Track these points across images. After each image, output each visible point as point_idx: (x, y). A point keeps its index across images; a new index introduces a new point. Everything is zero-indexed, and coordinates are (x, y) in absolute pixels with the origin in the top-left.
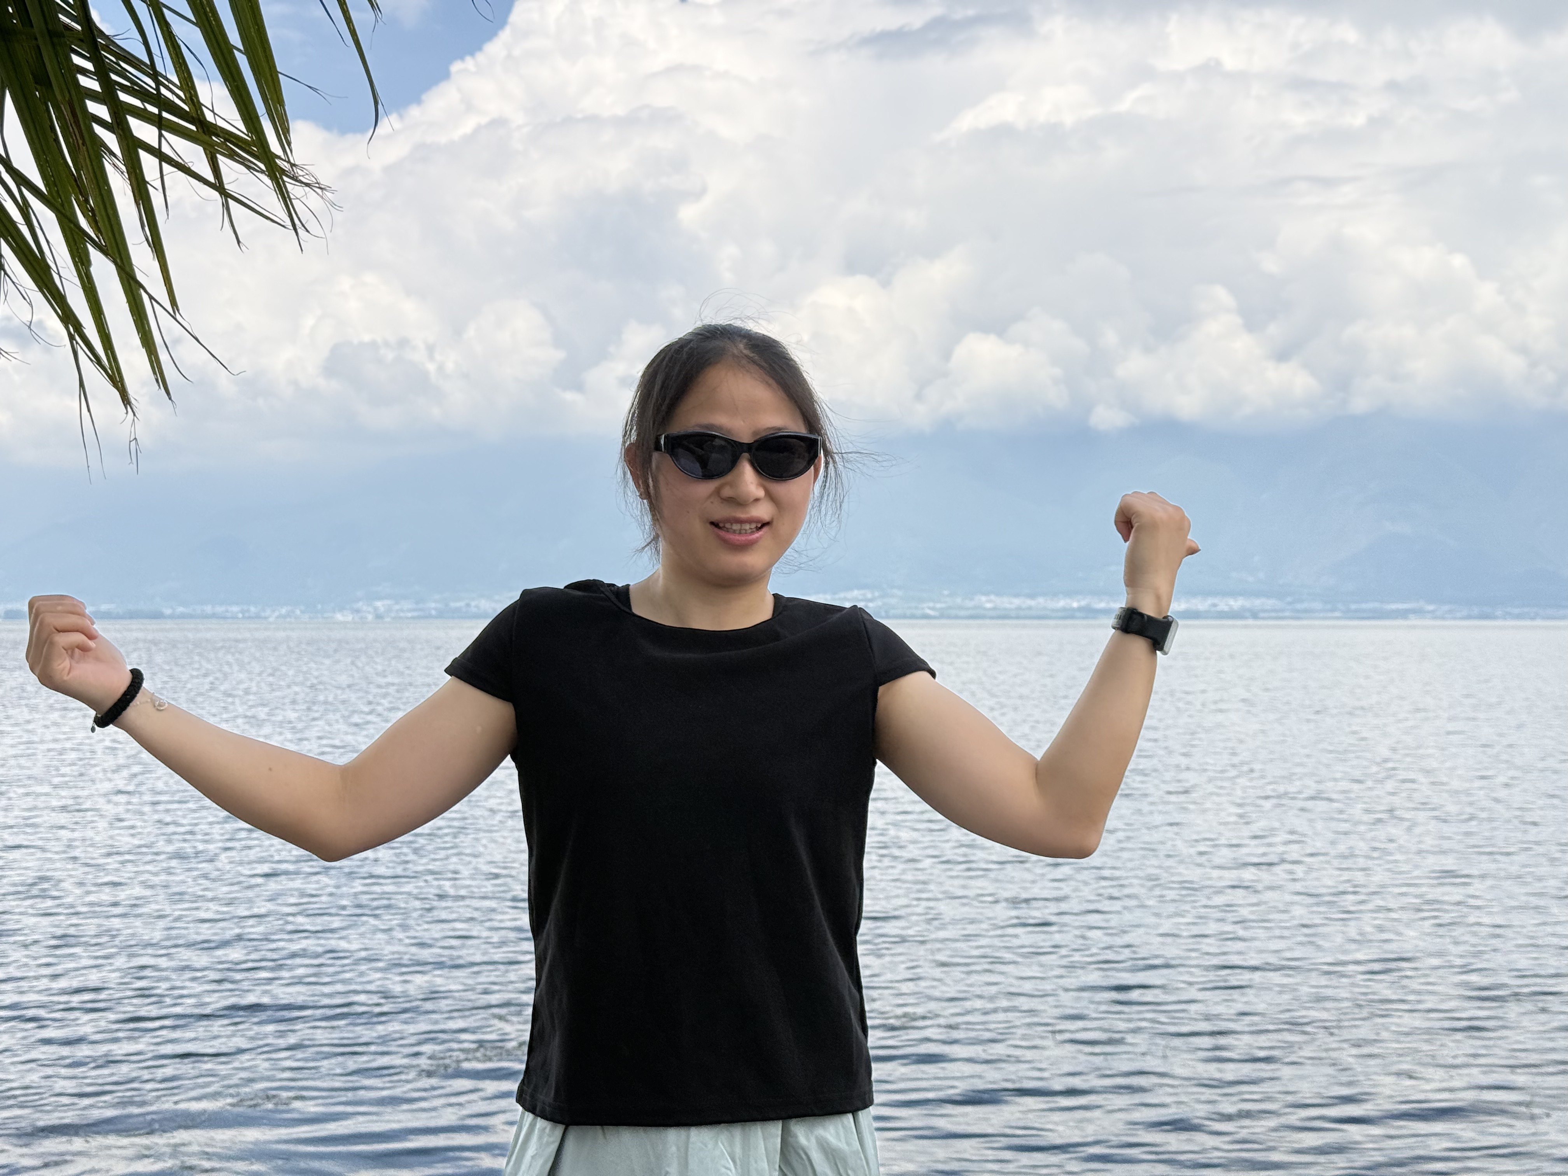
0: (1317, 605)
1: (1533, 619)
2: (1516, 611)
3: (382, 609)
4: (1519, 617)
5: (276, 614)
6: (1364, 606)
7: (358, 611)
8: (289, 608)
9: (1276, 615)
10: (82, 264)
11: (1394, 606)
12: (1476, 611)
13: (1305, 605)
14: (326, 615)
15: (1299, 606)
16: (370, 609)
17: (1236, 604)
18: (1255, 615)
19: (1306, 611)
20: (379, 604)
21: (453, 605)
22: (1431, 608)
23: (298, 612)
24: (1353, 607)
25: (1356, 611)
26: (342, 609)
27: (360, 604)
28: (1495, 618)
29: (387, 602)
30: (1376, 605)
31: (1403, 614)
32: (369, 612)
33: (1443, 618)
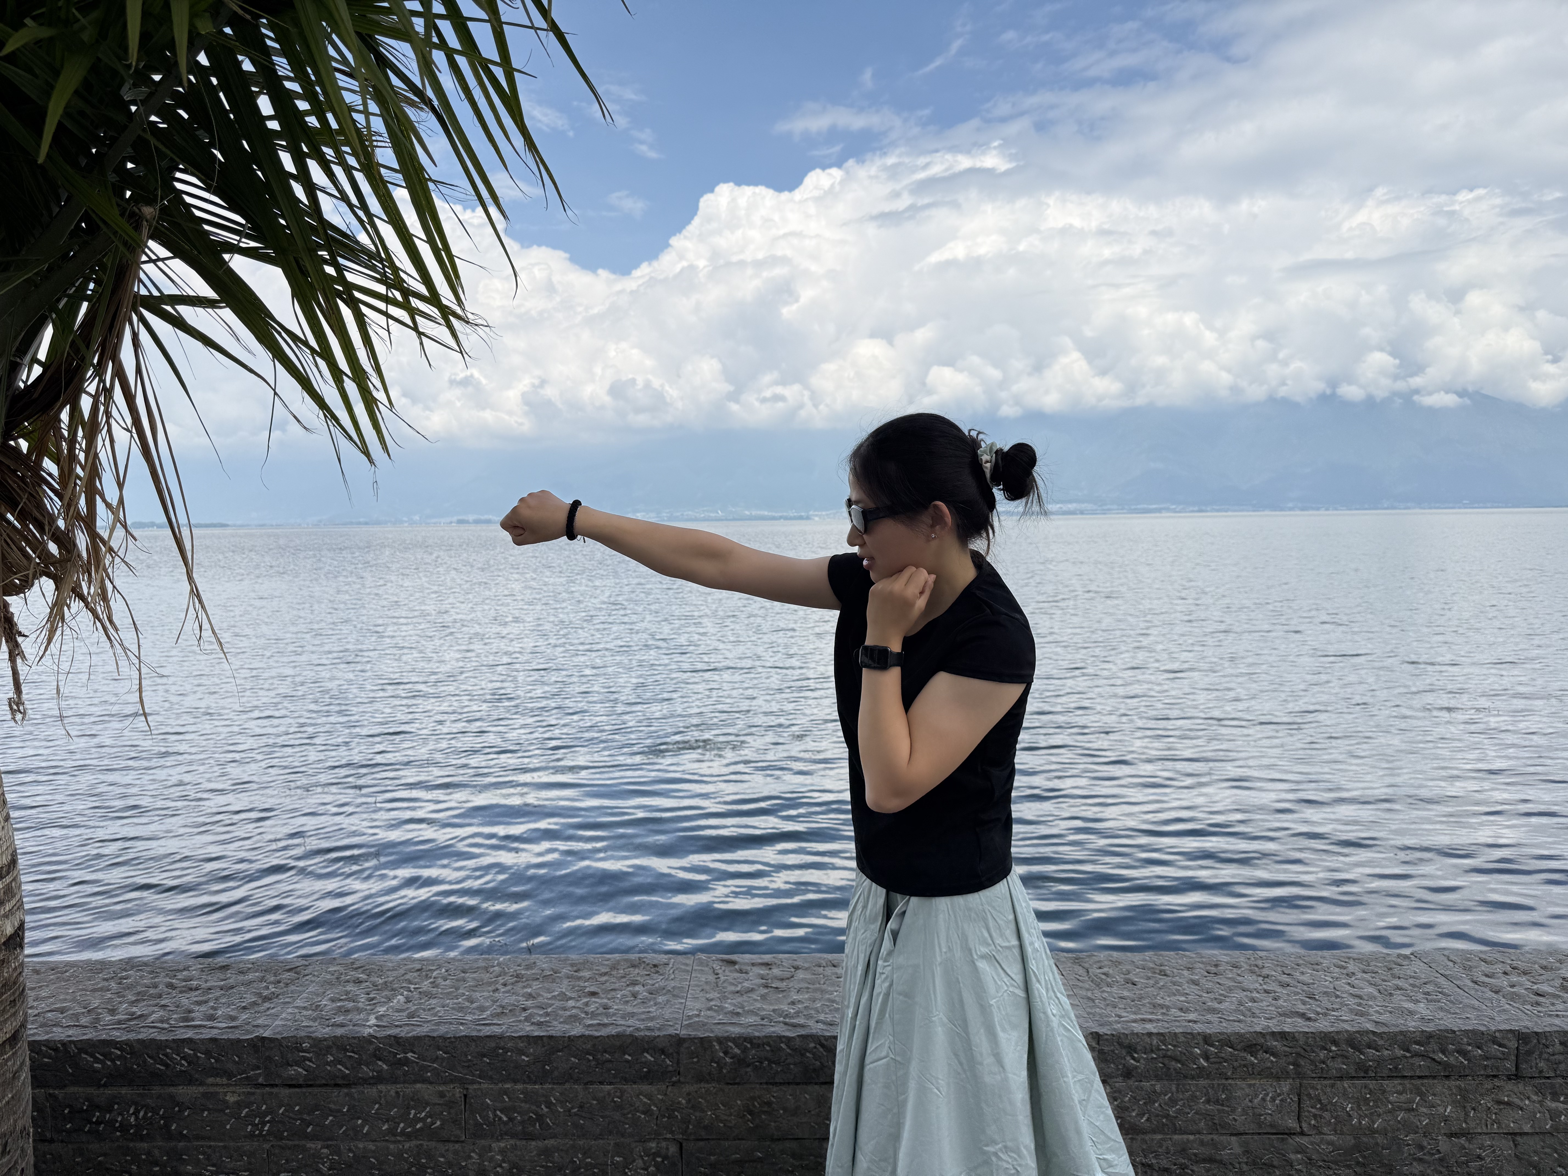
0: (1115, 507)
1: (1226, 511)
2: (1218, 508)
4: (1218, 511)
6: (1139, 507)
9: (1093, 512)
11: (1154, 506)
12: (1196, 508)
13: (1108, 507)
15: (1105, 507)
17: (1071, 506)
18: (1082, 513)
19: (1109, 510)
22: (1174, 507)
24: (1133, 507)
25: (1135, 509)
28: (1207, 511)
30: (1145, 506)
31: (1159, 510)
33: (1180, 512)
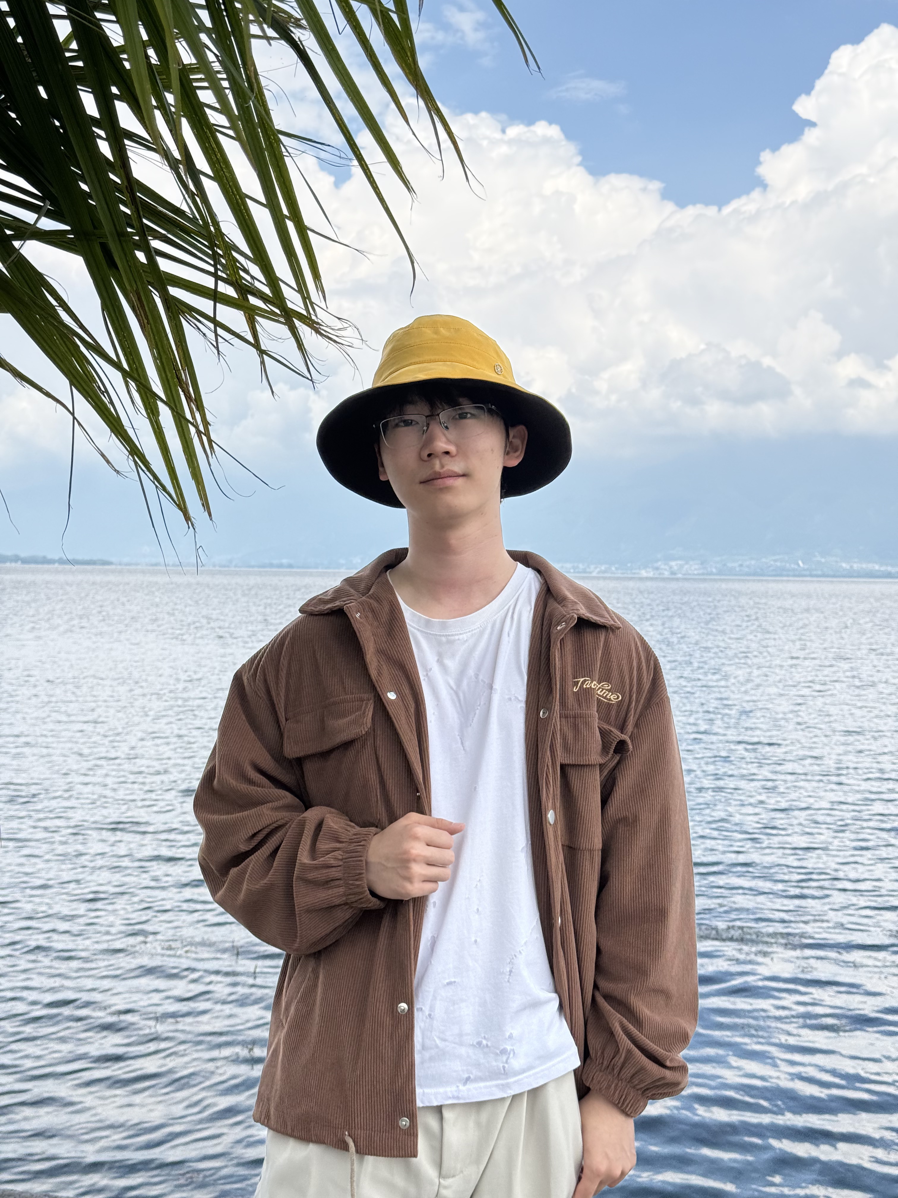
3: (675, 568)
5: (598, 569)
7: (657, 569)
8: (607, 566)
10: (153, 414)
14: (634, 571)
16: (667, 567)
20: (673, 563)
21: (730, 565)
23: (613, 569)
26: (645, 567)
27: (660, 563)
29: (679, 562)
32: (665, 570)
